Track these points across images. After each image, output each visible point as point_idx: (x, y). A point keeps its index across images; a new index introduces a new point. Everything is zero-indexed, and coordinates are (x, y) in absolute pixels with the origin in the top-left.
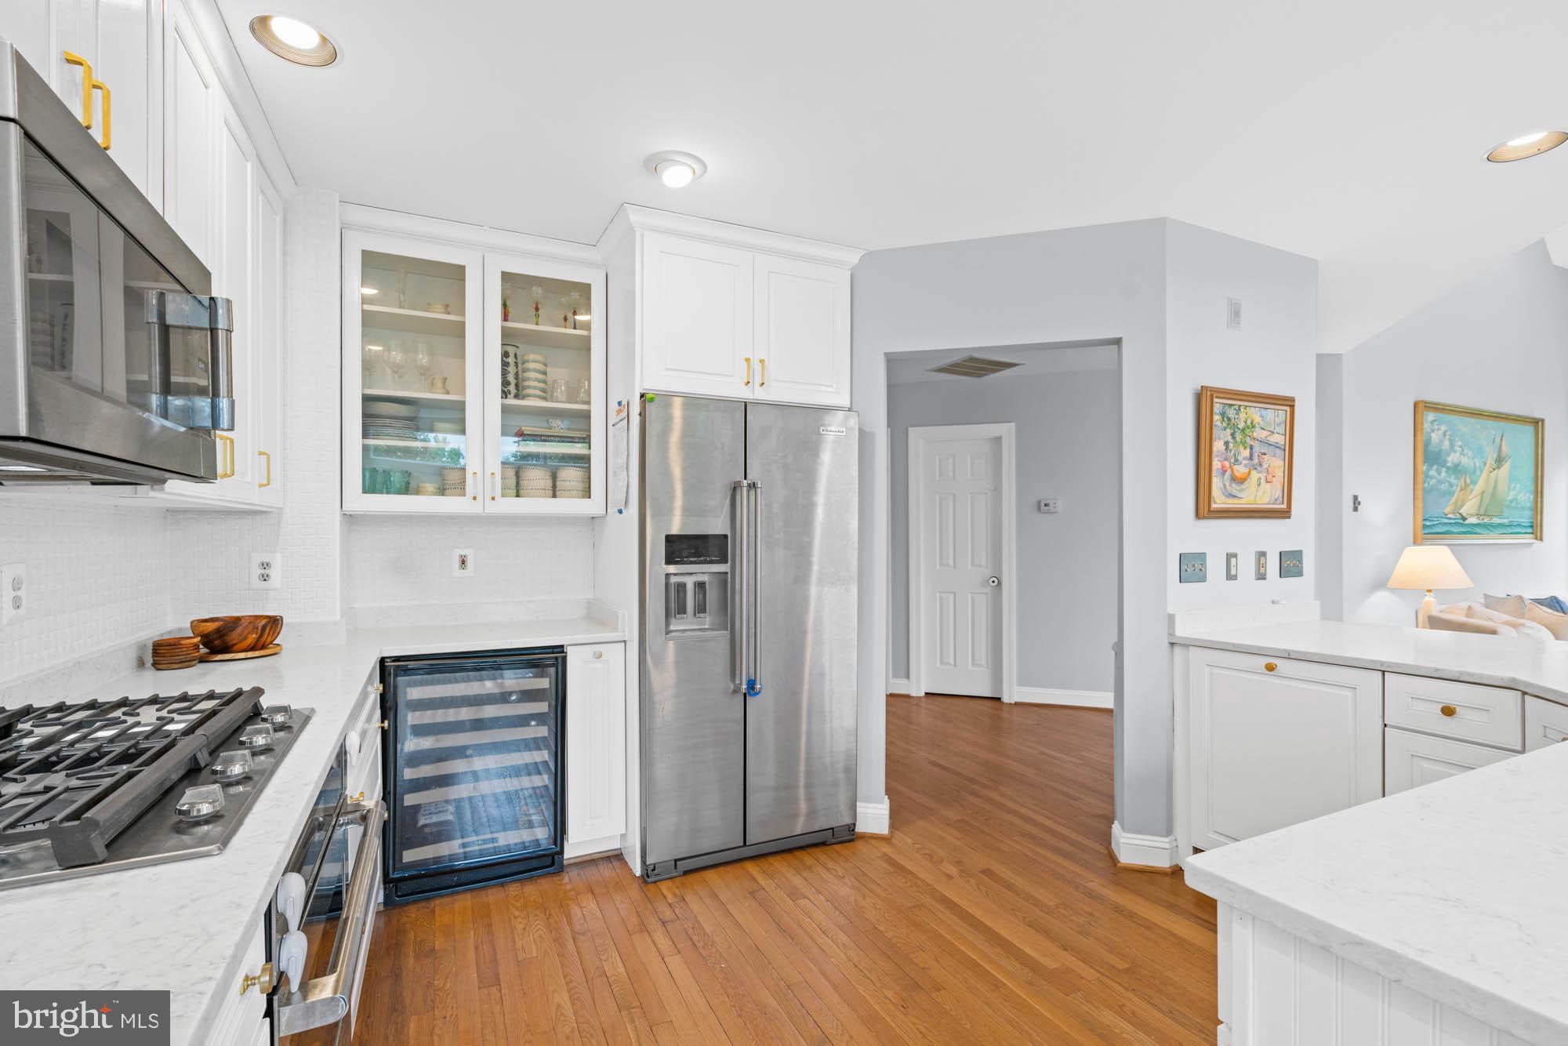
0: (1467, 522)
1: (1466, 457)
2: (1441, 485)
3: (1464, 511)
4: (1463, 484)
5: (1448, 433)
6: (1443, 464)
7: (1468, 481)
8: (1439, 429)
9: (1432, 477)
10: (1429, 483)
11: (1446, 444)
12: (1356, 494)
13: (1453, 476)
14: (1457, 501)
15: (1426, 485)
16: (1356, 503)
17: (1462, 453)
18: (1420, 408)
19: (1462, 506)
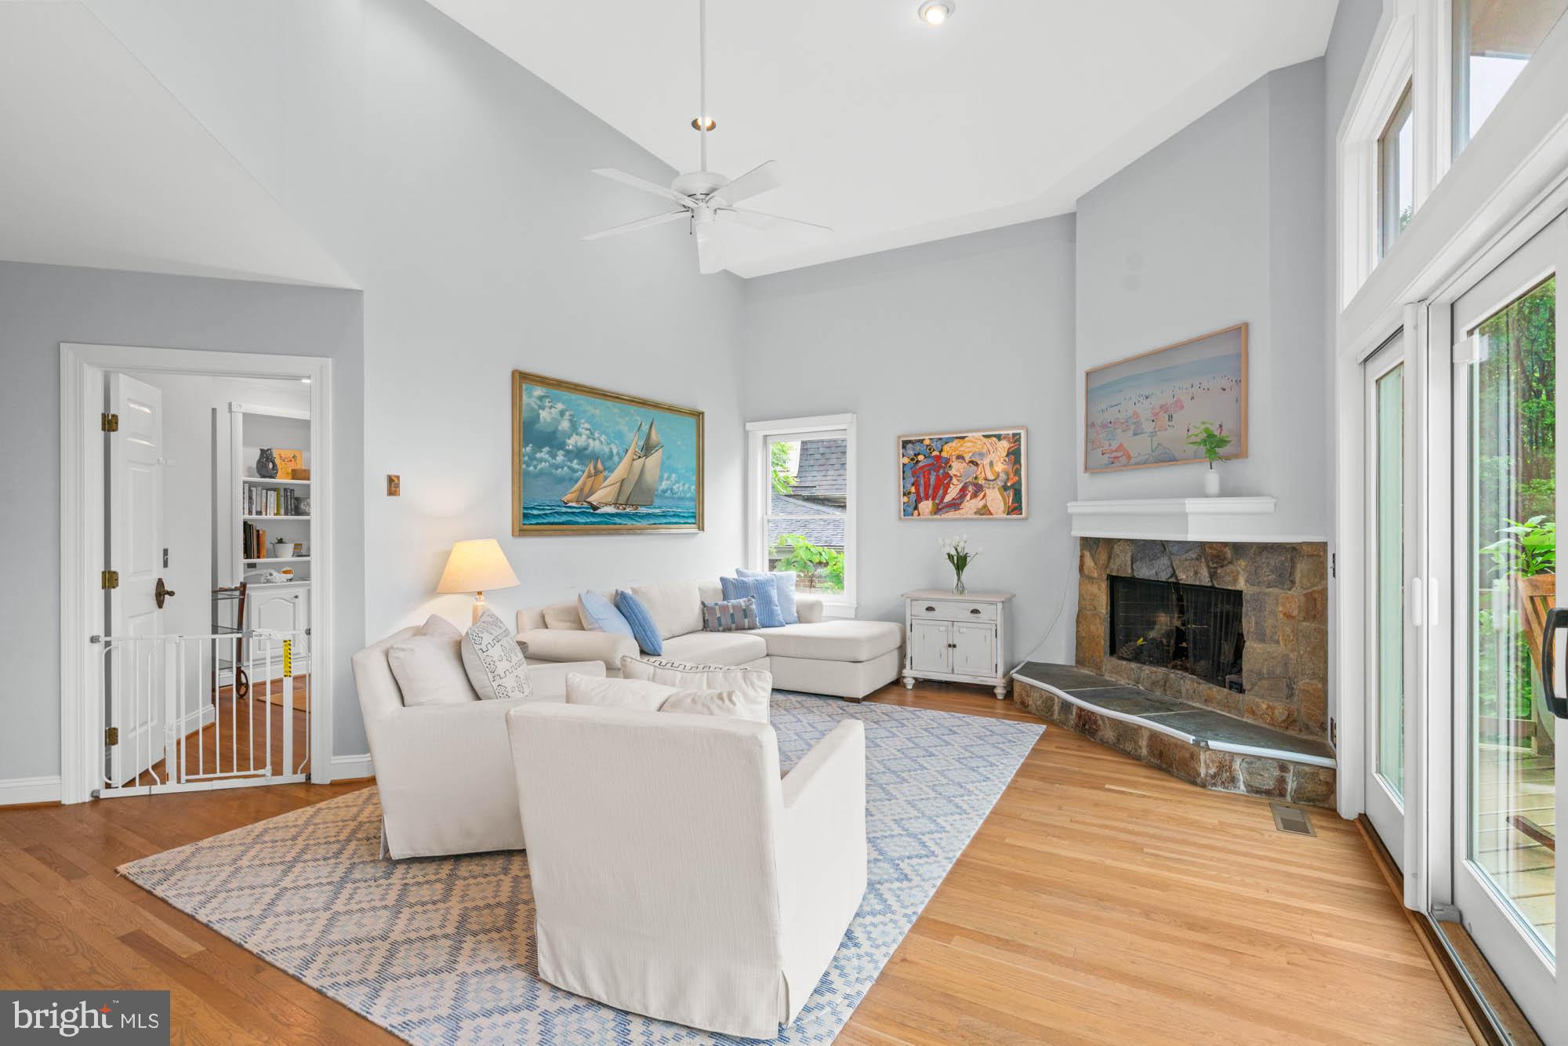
0: (598, 511)
1: (597, 442)
2: (557, 469)
3: (594, 499)
4: (593, 471)
5: (567, 413)
6: (562, 446)
7: (600, 466)
8: (551, 407)
9: (541, 460)
10: (535, 467)
11: (565, 425)
12: (393, 473)
13: (575, 461)
14: (581, 489)
15: (532, 468)
16: (393, 485)
17: (591, 436)
18: (522, 378)
19: (592, 492)
